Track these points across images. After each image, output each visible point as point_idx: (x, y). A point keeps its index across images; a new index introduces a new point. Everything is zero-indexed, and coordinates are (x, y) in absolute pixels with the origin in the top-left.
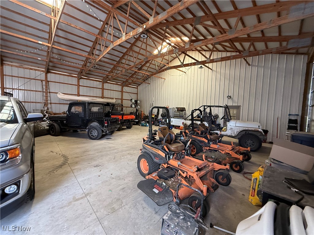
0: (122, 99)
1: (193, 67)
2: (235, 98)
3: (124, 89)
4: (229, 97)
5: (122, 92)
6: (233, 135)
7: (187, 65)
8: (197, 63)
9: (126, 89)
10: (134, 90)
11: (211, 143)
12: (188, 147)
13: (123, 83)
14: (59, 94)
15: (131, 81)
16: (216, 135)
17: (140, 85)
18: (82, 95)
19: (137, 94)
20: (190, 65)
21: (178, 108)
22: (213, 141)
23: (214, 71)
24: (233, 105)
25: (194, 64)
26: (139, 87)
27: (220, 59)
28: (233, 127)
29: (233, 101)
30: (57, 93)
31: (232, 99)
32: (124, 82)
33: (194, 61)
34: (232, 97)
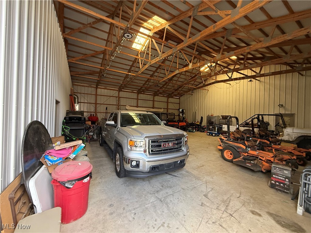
0: (167, 109)
1: (242, 81)
2: (288, 106)
3: (169, 100)
4: (281, 106)
5: (167, 102)
6: (291, 140)
7: (236, 79)
8: (247, 77)
9: (171, 100)
10: (177, 101)
11: (272, 144)
12: (258, 144)
13: (168, 95)
14: (127, 106)
15: (177, 93)
16: (275, 138)
17: (182, 96)
18: (139, 107)
19: (179, 104)
20: (238, 79)
21: (223, 116)
22: (274, 142)
23: (262, 81)
24: (286, 113)
25: (243, 78)
26: (181, 98)
27: (271, 74)
28: (290, 133)
29: (285, 110)
30: (126, 106)
31: (284, 107)
32: (170, 94)
33: (243, 76)
34: (284, 105)
